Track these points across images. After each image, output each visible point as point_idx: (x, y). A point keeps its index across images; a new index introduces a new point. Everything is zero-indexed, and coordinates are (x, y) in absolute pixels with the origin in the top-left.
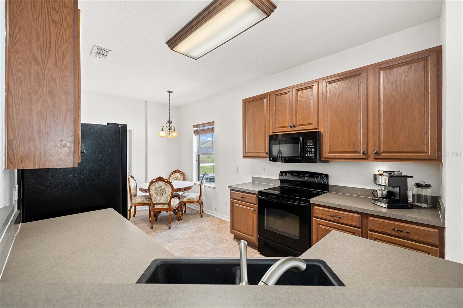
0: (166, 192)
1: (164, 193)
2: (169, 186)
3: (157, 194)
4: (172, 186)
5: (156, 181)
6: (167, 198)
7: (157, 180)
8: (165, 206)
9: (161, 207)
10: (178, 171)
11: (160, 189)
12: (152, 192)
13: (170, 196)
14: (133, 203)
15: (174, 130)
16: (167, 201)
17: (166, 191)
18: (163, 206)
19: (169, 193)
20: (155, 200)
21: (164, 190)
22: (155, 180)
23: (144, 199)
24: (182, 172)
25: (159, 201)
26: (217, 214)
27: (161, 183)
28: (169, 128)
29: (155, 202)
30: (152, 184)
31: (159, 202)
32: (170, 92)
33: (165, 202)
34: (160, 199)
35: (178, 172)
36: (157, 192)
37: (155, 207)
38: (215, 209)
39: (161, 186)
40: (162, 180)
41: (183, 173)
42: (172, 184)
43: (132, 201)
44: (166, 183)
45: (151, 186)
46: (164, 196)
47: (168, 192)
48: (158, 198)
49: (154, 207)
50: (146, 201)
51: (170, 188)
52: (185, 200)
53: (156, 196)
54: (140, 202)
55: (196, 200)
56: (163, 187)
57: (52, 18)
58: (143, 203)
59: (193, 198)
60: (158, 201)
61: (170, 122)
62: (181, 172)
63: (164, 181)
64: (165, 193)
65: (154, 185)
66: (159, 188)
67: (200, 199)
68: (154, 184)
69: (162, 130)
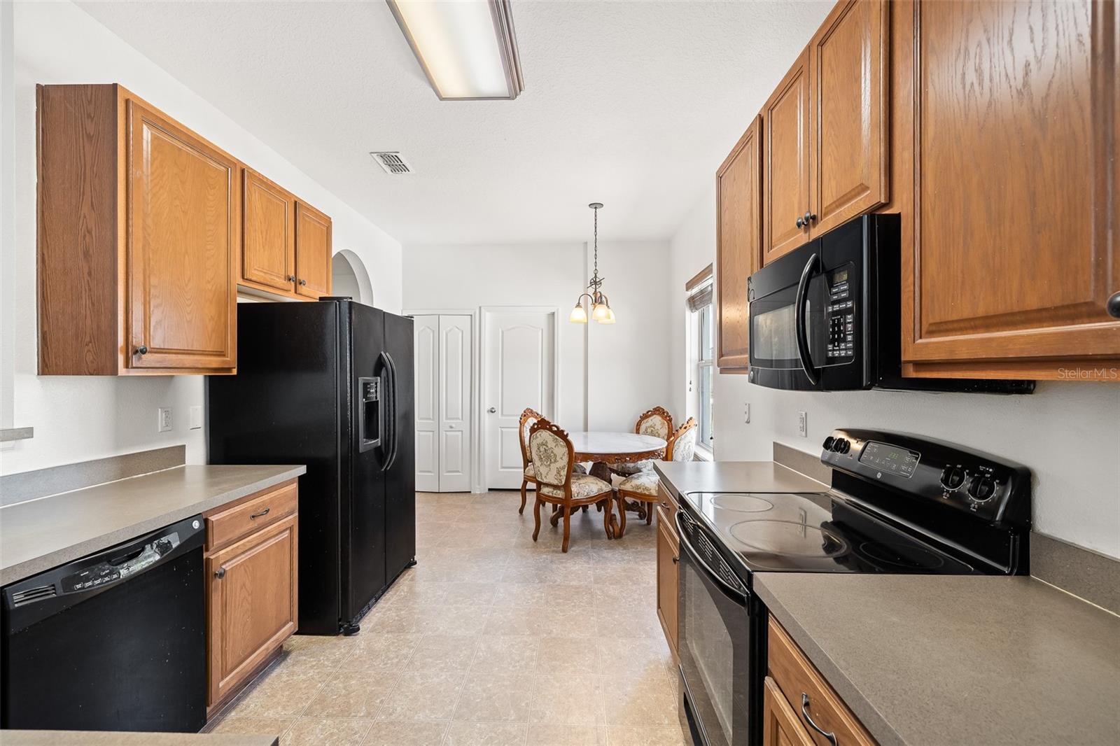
0: (558, 459)
1: (553, 461)
8: (559, 492)
9: (551, 494)
13: (566, 468)
18: (555, 491)
21: (552, 452)
32: (595, 206)
39: (547, 442)
42: (568, 438)
44: (556, 437)
47: (561, 458)
57: (86, 132)
59: (646, 485)
61: (595, 283)
63: (550, 430)
64: (555, 461)
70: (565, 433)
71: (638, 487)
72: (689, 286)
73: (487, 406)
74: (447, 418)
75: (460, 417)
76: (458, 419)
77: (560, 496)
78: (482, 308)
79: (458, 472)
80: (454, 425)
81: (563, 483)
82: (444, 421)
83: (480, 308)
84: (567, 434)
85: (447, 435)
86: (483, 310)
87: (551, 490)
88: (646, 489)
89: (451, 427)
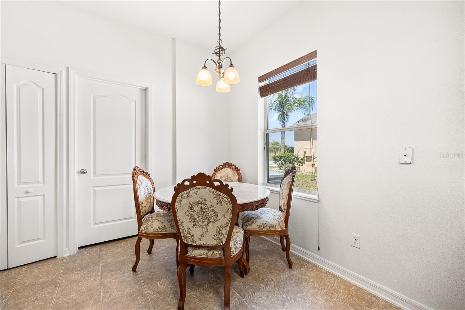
0: (219, 217)
1: (212, 220)
2: (225, 198)
3: (193, 219)
4: (233, 199)
5: (192, 185)
6: (219, 231)
7: (195, 182)
8: (216, 252)
10: (227, 165)
11: (202, 208)
12: (181, 215)
14: (142, 230)
15: (231, 66)
16: (221, 240)
17: (216, 214)
18: (210, 253)
19: (225, 220)
20: (189, 235)
22: (187, 183)
23: (164, 224)
24: (235, 166)
25: (200, 239)
26: (325, 262)
27: (204, 192)
28: (218, 65)
29: (189, 242)
30: (181, 194)
31: (199, 243)
33: (214, 243)
34: (203, 235)
35: (229, 167)
36: (194, 216)
37: (189, 254)
38: (319, 249)
39: (205, 200)
40: (208, 182)
41: (238, 168)
43: (142, 228)
44: (218, 192)
45: (179, 198)
46: (213, 227)
48: (197, 232)
49: (187, 253)
50: (170, 229)
51: (229, 206)
52: (254, 227)
53: (190, 225)
54: (157, 230)
55: (278, 228)
56: (208, 204)
58: (164, 232)
60: (195, 240)
62: (233, 167)
63: (212, 185)
64: (216, 220)
65: (185, 195)
66: (200, 205)
67: (286, 227)
68: (184, 192)
69: (205, 67)
70: (229, 188)
71: (264, 225)
72: (261, 79)
73: (76, 166)
74: (20, 182)
75: (41, 179)
76: (38, 182)
77: (217, 257)
78: (70, 69)
79: (39, 239)
80: (31, 190)
81: (224, 242)
82: (16, 186)
83: (68, 69)
84: (232, 188)
85: (20, 203)
86: (71, 72)
87: (205, 251)
88: (272, 226)
89: (27, 192)
